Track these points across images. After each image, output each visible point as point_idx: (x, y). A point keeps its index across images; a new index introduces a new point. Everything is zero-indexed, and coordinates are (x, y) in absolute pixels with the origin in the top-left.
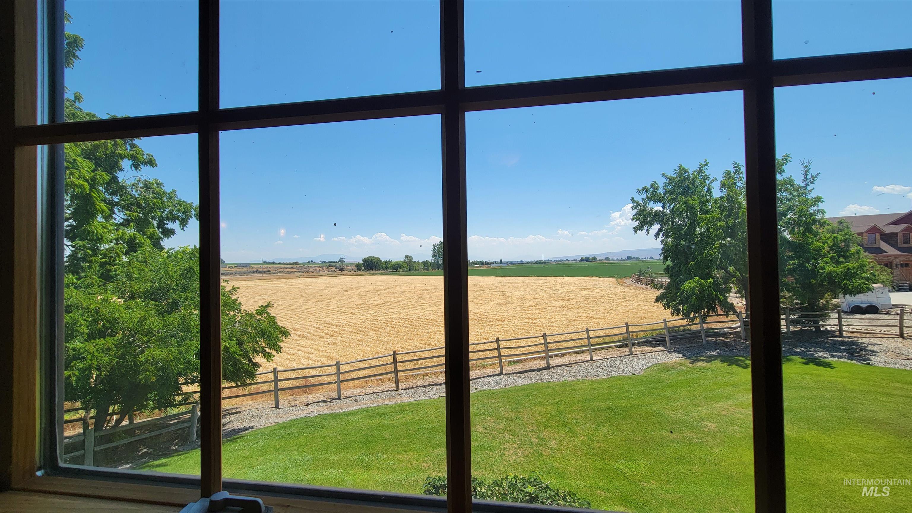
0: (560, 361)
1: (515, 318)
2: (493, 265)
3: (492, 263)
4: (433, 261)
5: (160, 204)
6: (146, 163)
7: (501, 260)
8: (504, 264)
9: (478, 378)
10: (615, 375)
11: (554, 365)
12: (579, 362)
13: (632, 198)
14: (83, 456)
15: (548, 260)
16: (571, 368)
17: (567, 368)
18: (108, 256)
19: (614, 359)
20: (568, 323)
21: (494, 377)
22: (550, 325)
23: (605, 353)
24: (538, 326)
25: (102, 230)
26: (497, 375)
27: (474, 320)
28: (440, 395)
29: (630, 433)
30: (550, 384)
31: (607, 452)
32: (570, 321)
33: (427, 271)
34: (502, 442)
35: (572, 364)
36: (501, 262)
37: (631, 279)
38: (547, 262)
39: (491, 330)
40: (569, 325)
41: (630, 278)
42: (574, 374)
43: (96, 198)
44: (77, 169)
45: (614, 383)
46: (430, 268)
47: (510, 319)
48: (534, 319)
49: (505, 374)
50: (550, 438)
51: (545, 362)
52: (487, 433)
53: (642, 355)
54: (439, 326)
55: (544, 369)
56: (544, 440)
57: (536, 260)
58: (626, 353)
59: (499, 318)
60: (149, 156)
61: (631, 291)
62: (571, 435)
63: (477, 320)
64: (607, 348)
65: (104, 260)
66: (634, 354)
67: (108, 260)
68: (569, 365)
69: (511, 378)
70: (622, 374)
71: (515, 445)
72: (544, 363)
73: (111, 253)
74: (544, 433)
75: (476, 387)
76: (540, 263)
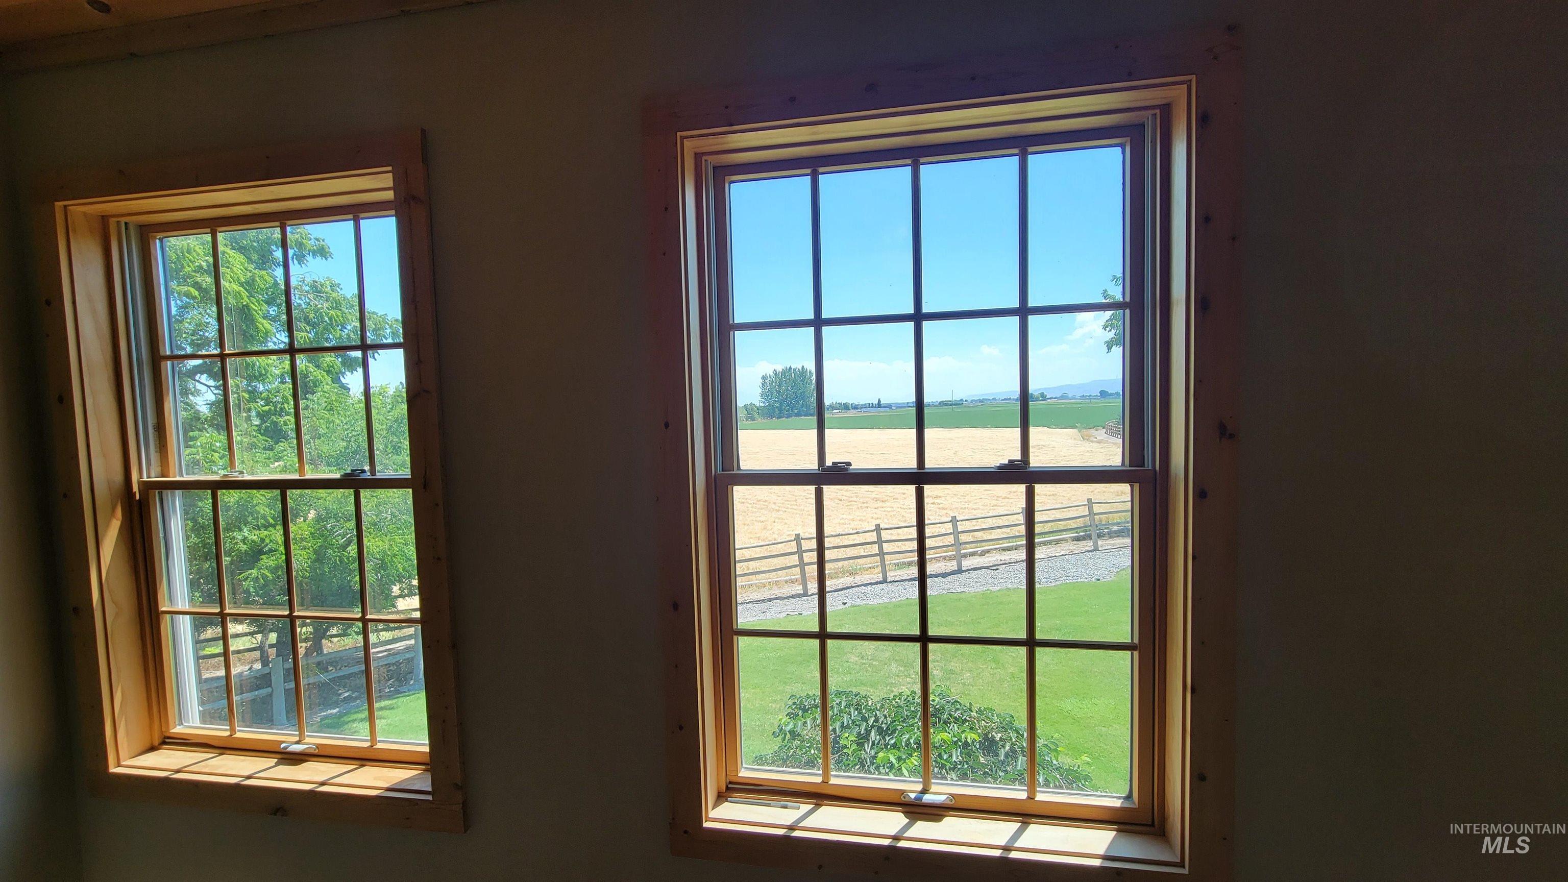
0: (979, 561)
1: (904, 496)
2: (865, 410)
3: (864, 406)
4: (762, 405)
5: (341, 319)
6: (314, 254)
7: (879, 401)
8: (885, 407)
9: (848, 588)
10: (1068, 582)
11: (970, 568)
12: (1010, 563)
13: (1105, 291)
14: (271, 695)
15: (962, 400)
16: (997, 571)
17: (990, 571)
18: (271, 402)
19: (1067, 557)
20: (994, 502)
21: (874, 586)
22: (964, 507)
23: (1053, 549)
24: (943, 509)
25: (266, 361)
26: (876, 583)
27: (837, 501)
28: (788, 613)
29: (1085, 663)
30: (963, 596)
31: (1049, 688)
32: (997, 500)
33: (752, 422)
34: (889, 675)
35: (998, 565)
36: (879, 405)
37: (1105, 430)
38: (959, 404)
39: (864, 516)
40: (996, 505)
41: (1104, 428)
42: (1001, 581)
43: (256, 311)
44: (228, 268)
45: (1065, 593)
46: (756, 416)
47: (897, 499)
48: (937, 497)
49: (891, 582)
50: (962, 670)
51: (954, 563)
52: (864, 664)
53: (1113, 550)
54: (778, 511)
55: (953, 573)
56: (952, 672)
57: (939, 400)
58: (1088, 549)
59: (877, 496)
60: (318, 240)
61: (1102, 450)
62: (994, 666)
63: (841, 500)
64: (1057, 542)
65: (267, 408)
66: (1100, 549)
67: (273, 408)
68: (994, 567)
69: (900, 587)
70: (1079, 580)
71: (908, 679)
72: (952, 565)
73: (276, 396)
74: (952, 664)
75: (845, 601)
76: (946, 405)
